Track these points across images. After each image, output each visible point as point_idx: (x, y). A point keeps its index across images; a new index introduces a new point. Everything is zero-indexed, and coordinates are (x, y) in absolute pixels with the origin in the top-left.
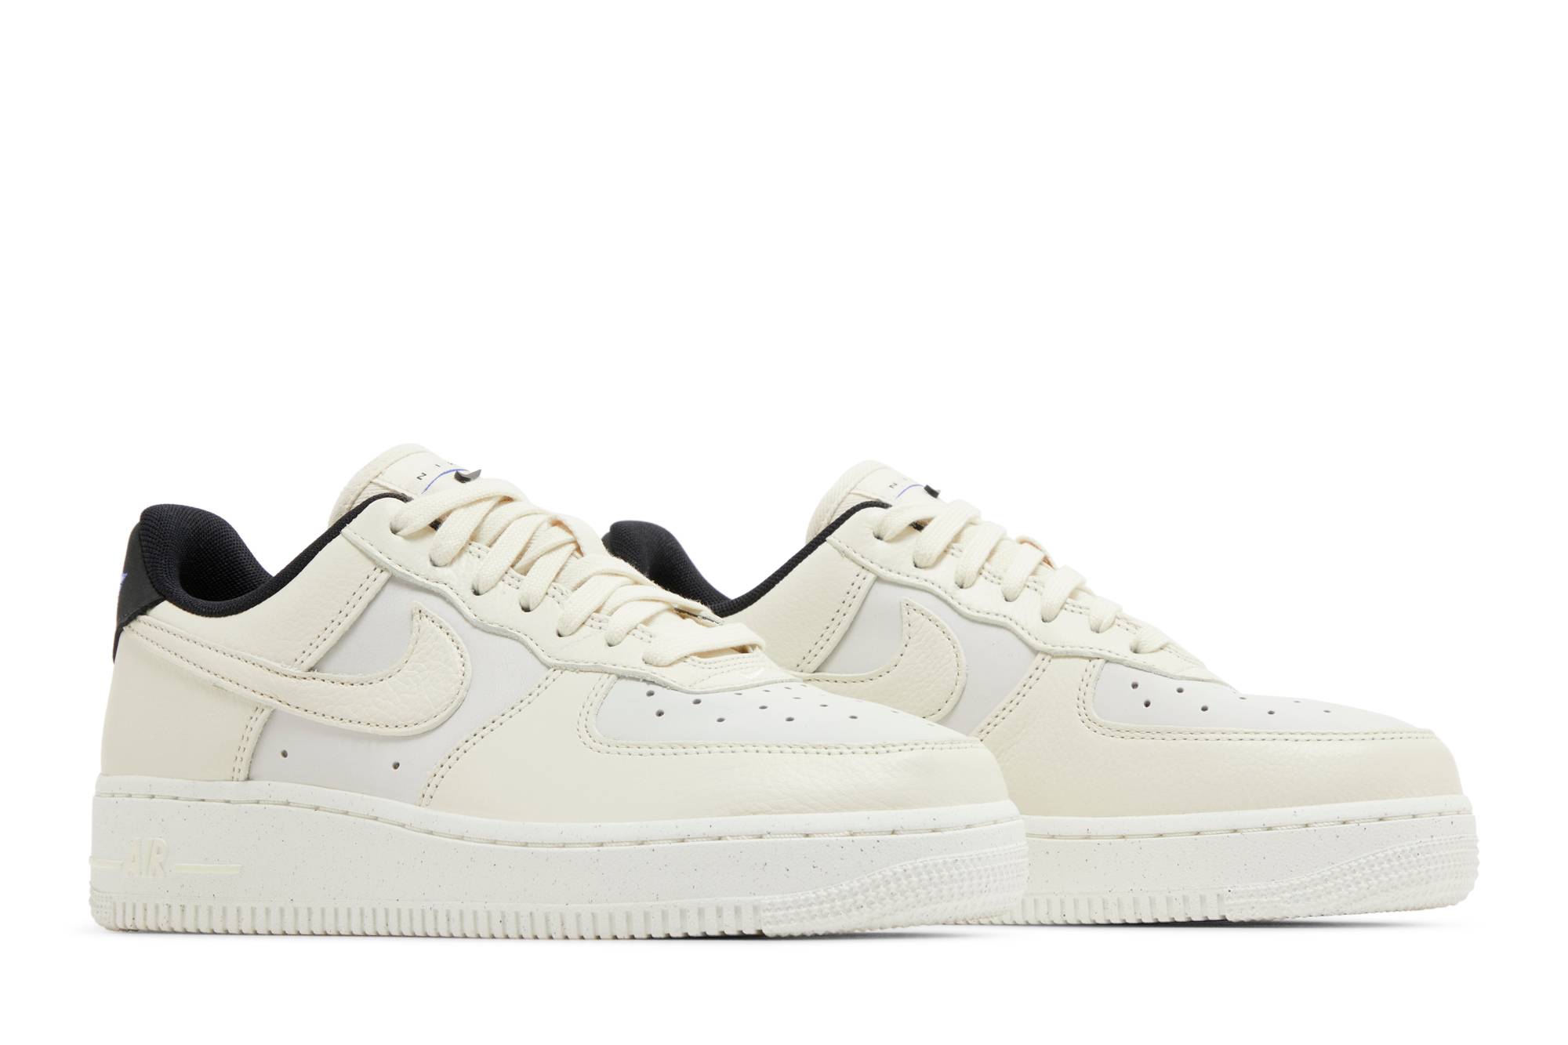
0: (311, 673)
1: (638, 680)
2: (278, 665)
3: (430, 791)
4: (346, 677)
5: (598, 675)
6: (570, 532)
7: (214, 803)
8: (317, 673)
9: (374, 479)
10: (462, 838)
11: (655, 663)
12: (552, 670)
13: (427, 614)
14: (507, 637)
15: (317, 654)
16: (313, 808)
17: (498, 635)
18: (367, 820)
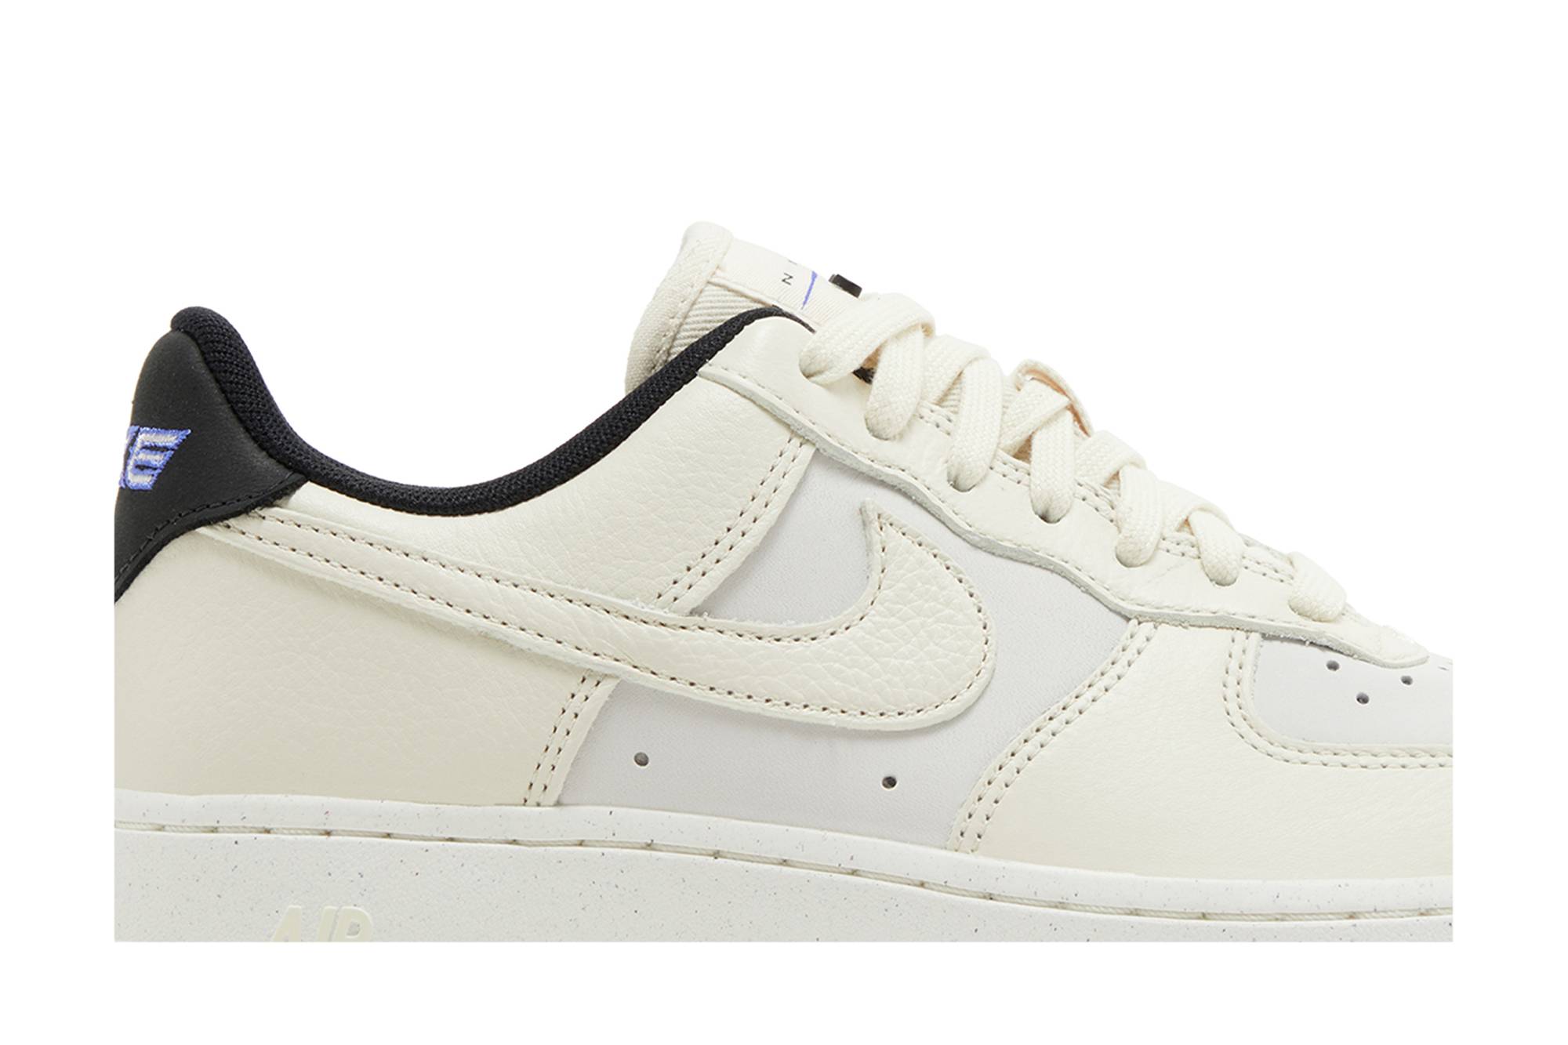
0: (696, 618)
1: (1302, 642)
2: (627, 603)
3: (974, 826)
4: (767, 627)
5: (1227, 634)
6: (1060, 389)
7: (479, 844)
8: (709, 620)
9: (712, 277)
10: (1061, 905)
11: (1316, 617)
12: (1134, 622)
13: (890, 520)
14: (1031, 564)
15: (704, 588)
16: (710, 855)
17: (1016, 561)
18: (834, 875)
